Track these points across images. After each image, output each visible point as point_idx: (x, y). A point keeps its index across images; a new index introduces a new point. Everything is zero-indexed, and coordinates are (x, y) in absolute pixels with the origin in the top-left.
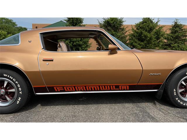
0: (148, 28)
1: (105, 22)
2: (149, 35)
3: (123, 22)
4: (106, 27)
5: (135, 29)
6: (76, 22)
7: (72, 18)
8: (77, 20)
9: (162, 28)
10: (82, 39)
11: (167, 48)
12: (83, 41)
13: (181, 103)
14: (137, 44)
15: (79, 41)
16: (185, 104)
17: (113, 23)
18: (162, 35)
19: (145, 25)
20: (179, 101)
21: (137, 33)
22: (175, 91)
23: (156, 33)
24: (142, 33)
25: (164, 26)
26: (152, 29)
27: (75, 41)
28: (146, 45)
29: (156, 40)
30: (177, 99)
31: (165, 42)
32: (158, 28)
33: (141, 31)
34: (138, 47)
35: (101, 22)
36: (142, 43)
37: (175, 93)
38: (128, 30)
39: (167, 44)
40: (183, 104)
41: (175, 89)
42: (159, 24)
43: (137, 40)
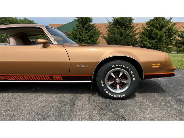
0: (158, 25)
1: (114, 20)
2: (159, 33)
3: (133, 20)
4: (116, 25)
5: (146, 27)
6: (85, 21)
7: (82, 18)
8: (87, 19)
9: (175, 25)
10: (91, 38)
11: (181, 46)
12: (91, 40)
13: (110, 94)
14: (147, 42)
15: (87, 40)
16: (113, 95)
17: (123, 21)
18: (175, 33)
19: (156, 22)
20: (107, 92)
21: (148, 31)
22: (103, 82)
23: (167, 30)
24: (152, 31)
25: (177, 23)
26: (163, 26)
27: (84, 40)
28: (156, 44)
29: (167, 38)
30: (105, 90)
31: (179, 40)
32: (171, 25)
33: (151, 29)
34: (148, 45)
35: (110, 21)
36: (152, 41)
37: (103, 84)
38: (138, 28)
39: (182, 43)
40: (111, 95)
41: (102, 81)
42: (171, 21)
43: (147, 38)
